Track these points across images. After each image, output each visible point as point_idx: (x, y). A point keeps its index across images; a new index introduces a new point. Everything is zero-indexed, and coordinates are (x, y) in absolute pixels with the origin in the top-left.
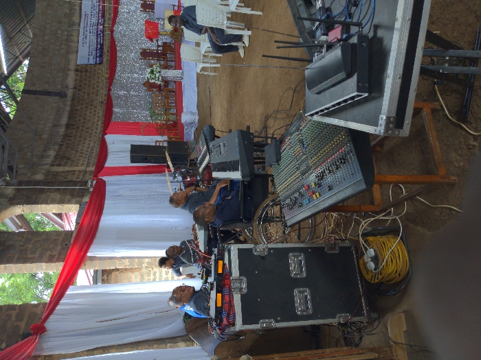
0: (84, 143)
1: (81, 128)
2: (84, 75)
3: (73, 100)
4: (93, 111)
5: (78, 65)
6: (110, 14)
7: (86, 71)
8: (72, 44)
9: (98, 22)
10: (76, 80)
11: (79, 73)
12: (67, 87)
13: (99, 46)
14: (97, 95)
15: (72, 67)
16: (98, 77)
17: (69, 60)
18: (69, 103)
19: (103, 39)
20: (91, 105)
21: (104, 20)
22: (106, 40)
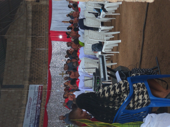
6: (45, 97)
9: (38, 103)
13: (37, 117)
19: (40, 113)
21: (41, 101)
22: (41, 113)
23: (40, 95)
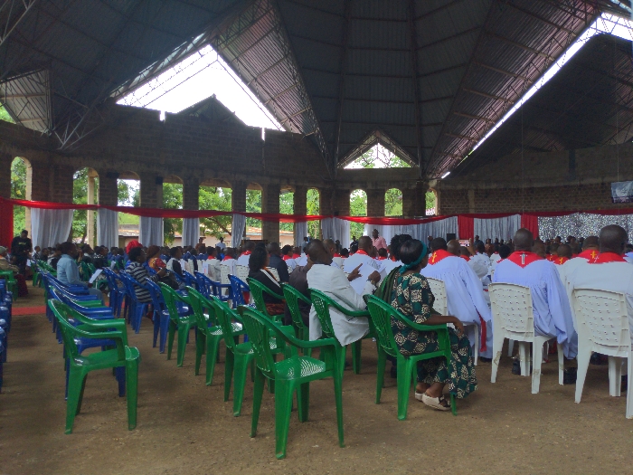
0: (509, 202)
1: (529, 197)
2: (599, 190)
3: (565, 187)
4: (553, 202)
5: (610, 183)
7: (603, 192)
10: (591, 185)
11: (600, 186)
12: (582, 179)
14: (575, 203)
15: (606, 180)
16: (597, 202)
18: (562, 184)
20: (561, 201)
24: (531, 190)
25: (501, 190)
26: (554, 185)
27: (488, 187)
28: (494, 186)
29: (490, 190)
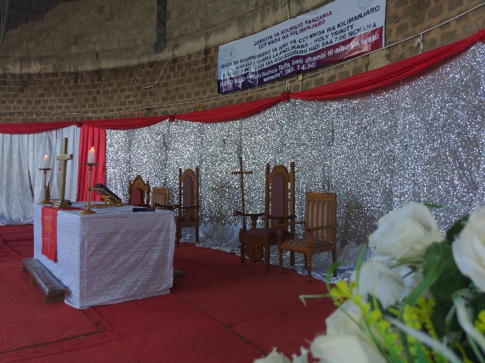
0: (61, 101)
1: (94, 90)
2: (200, 66)
3: (151, 64)
4: (131, 99)
5: (216, 48)
6: (332, 78)
7: (207, 68)
8: (258, 19)
10: (189, 56)
11: (203, 56)
12: (176, 46)
14: (165, 99)
15: (213, 40)
16: (198, 94)
17: (224, 29)
18: (145, 60)
20: (143, 95)
21: (311, 70)
22: (273, 87)
23: (338, 50)
24: (98, 73)
25: (47, 75)
26: (134, 62)
27: (25, 71)
28: (35, 68)
29: (30, 75)
